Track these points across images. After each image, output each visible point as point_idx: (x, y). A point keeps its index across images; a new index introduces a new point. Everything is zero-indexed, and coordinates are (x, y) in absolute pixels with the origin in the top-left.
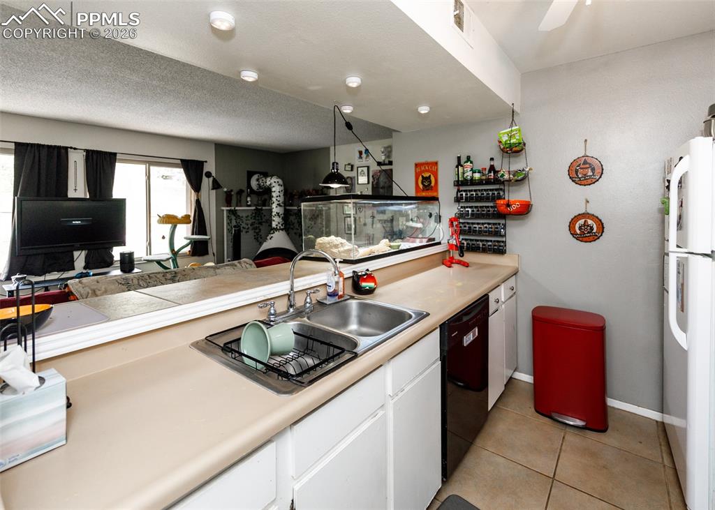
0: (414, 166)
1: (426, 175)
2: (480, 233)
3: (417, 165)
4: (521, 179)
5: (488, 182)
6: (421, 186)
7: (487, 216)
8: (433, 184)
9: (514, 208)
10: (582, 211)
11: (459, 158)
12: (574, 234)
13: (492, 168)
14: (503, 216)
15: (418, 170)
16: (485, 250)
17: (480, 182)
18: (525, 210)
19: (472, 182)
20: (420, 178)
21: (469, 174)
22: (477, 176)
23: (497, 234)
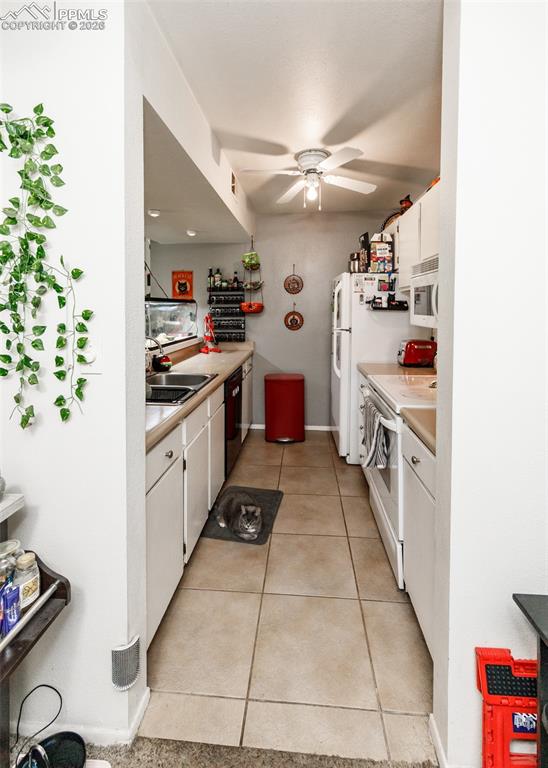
0: (171, 274)
1: (183, 282)
2: (227, 327)
3: (174, 273)
4: (257, 287)
5: (233, 289)
6: (178, 291)
7: (232, 314)
8: (188, 289)
9: (254, 308)
10: (292, 310)
11: (211, 270)
12: (287, 326)
13: (236, 279)
14: (243, 314)
15: (175, 277)
16: (230, 340)
17: (227, 289)
18: (260, 309)
19: (221, 289)
20: (177, 284)
21: (218, 283)
22: (224, 284)
23: (239, 327)
